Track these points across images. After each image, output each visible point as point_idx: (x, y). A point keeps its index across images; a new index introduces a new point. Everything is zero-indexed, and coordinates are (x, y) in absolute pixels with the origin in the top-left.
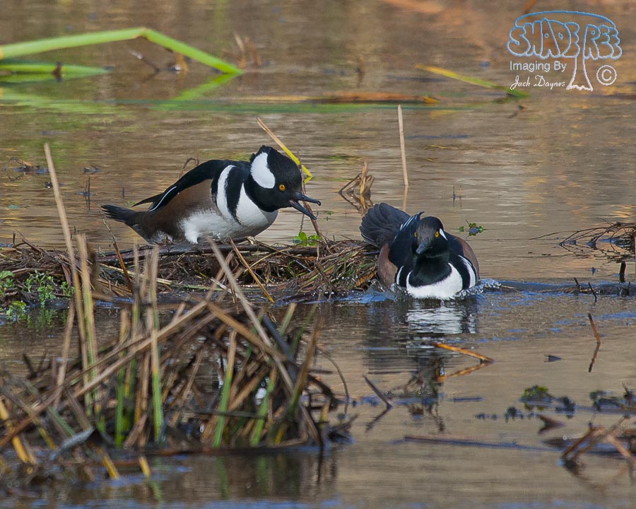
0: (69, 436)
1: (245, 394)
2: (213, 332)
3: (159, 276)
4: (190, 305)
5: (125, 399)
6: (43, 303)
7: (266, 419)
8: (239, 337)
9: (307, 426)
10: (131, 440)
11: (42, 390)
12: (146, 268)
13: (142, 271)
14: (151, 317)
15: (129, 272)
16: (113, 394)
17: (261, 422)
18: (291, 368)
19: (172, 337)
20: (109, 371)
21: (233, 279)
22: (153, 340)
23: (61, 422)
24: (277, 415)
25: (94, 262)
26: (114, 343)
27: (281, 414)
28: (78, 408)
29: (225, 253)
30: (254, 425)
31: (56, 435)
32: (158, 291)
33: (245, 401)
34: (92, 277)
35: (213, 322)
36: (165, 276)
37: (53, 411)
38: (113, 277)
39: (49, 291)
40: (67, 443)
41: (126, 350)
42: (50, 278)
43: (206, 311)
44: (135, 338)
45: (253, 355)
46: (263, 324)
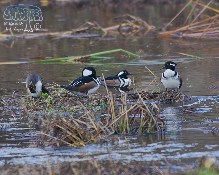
0: (110, 133)
1: (145, 122)
2: (138, 110)
3: (127, 99)
4: (133, 105)
5: (121, 125)
6: (103, 106)
7: (150, 128)
8: (144, 111)
9: (159, 128)
10: (123, 133)
11: (104, 124)
12: (124, 98)
13: (123, 98)
14: (125, 108)
15: (120, 99)
16: (119, 124)
17: (149, 128)
18: (155, 117)
19: (130, 112)
20: (117, 119)
21: (142, 99)
22: (126, 112)
23: (108, 130)
24: (152, 127)
25: (113, 97)
26: (118, 113)
27: (153, 126)
28: (112, 127)
29: (140, 94)
30: (148, 129)
31: (107, 133)
32: (127, 102)
33: (146, 124)
34: (113, 100)
35: (138, 108)
36: (128, 99)
37: (107, 128)
38: (117, 100)
39: (104, 103)
40: (110, 134)
41: (121, 115)
42: (104, 101)
43: (137, 106)
44: (123, 112)
45: (147, 114)
46: (148, 108)
